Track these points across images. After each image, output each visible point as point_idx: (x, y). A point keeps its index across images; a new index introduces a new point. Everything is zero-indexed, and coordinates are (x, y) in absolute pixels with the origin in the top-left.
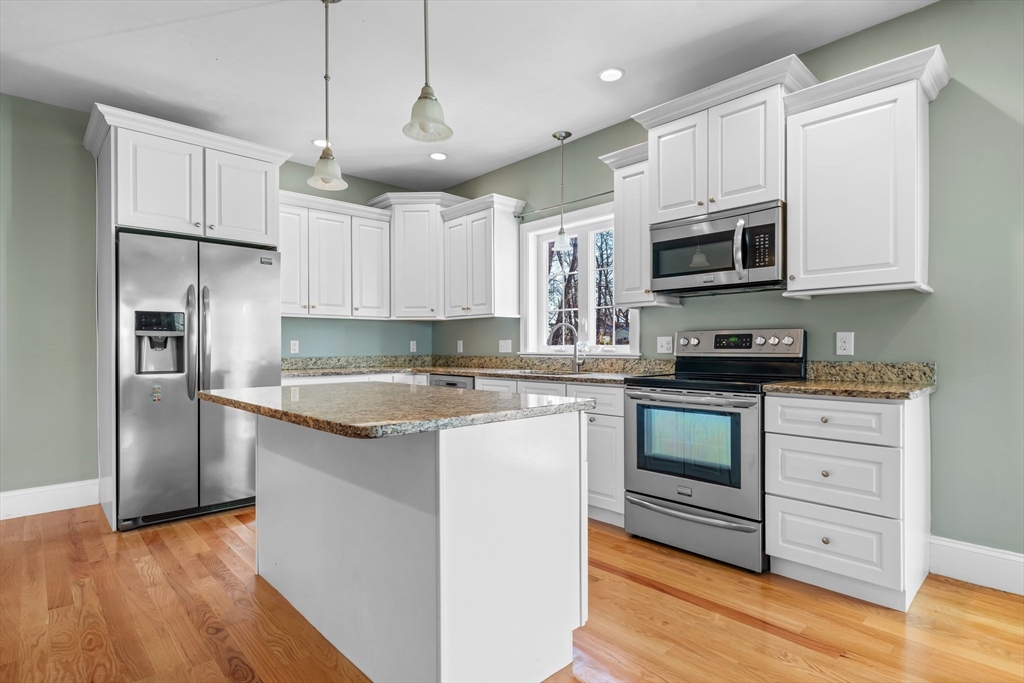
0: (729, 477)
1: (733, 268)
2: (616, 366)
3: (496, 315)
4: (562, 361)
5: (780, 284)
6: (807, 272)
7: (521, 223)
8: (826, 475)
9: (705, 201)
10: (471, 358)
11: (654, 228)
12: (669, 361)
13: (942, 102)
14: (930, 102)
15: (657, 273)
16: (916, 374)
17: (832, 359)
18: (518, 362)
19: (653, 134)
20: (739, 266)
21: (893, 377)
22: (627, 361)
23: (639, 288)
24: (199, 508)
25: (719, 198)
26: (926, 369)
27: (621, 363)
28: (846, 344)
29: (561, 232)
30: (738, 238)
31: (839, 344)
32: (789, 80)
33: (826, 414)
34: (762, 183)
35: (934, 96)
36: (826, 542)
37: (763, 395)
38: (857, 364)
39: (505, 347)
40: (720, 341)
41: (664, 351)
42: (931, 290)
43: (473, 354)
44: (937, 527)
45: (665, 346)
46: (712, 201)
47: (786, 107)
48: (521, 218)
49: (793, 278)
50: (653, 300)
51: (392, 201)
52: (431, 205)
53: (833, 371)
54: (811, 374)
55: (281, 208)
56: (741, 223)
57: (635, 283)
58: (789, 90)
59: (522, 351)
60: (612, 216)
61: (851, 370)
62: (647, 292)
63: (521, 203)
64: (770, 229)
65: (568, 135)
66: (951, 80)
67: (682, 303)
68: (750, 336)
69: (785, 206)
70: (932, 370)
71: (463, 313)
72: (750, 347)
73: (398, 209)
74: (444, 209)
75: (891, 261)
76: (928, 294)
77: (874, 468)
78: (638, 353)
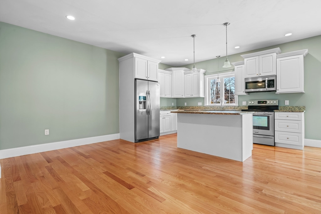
0: (267, 128)
1: (265, 88)
2: (232, 108)
3: (201, 97)
4: (217, 107)
5: (275, 91)
6: (281, 89)
7: (204, 75)
8: (288, 126)
9: (258, 74)
10: (189, 107)
11: (245, 79)
12: (246, 107)
13: (306, 57)
14: (304, 57)
15: (246, 88)
16: (302, 108)
17: (284, 106)
18: (204, 107)
19: (245, 60)
20: (266, 87)
21: (297, 109)
22: (235, 107)
23: (241, 91)
24: (148, 138)
25: (262, 74)
26: (304, 107)
27: (233, 107)
28: (287, 103)
29: (218, 78)
30: (266, 82)
31: (285, 103)
32: (277, 52)
33: (288, 115)
34: (271, 71)
35: (305, 56)
36: (288, 138)
37: (274, 112)
38: (290, 107)
39: (200, 104)
40: (259, 102)
41: (244, 104)
42: (304, 92)
43: (190, 106)
44: (306, 137)
45: (245, 103)
46: (260, 74)
47: (276, 57)
48: (205, 74)
49: (278, 90)
50: (245, 94)
51: (173, 69)
52: (182, 70)
53: (284, 108)
54: (280, 109)
55: (159, 73)
56: (267, 79)
57: (240, 90)
58: (277, 54)
59: (205, 105)
60: (234, 74)
61: (288, 108)
62: (243, 92)
63: (205, 71)
64: (273, 80)
65: (220, 56)
66: (308, 53)
67: (249, 94)
68: (266, 101)
69: (276, 76)
70: (305, 107)
71: (191, 96)
72: (266, 103)
73: (174, 71)
74: (185, 72)
75: (298, 87)
76: (304, 93)
77: (297, 124)
78: (238, 105)
